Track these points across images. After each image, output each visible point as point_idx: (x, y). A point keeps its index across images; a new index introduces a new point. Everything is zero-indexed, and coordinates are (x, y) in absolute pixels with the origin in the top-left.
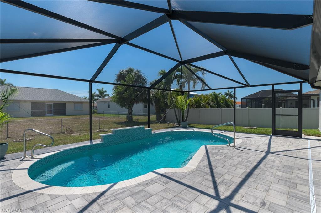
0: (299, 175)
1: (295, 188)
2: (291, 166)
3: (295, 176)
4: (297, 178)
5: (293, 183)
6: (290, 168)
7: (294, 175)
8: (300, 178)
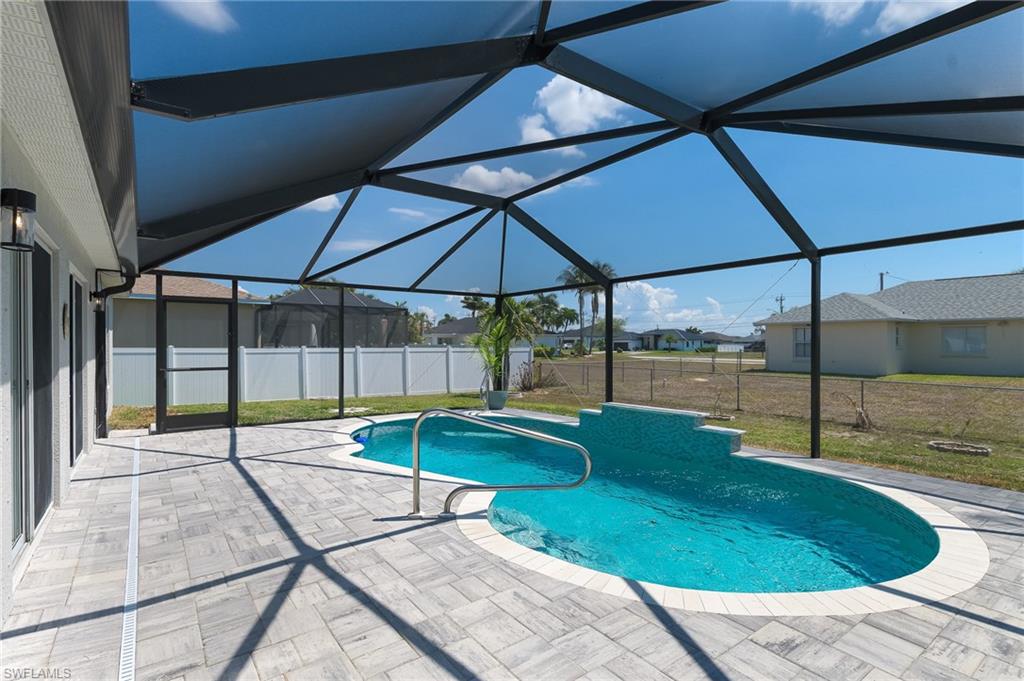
0: (163, 521)
1: (162, 499)
2: (189, 536)
3: (171, 517)
4: (166, 513)
5: (170, 503)
6: (191, 533)
7: (173, 518)
8: (159, 518)
